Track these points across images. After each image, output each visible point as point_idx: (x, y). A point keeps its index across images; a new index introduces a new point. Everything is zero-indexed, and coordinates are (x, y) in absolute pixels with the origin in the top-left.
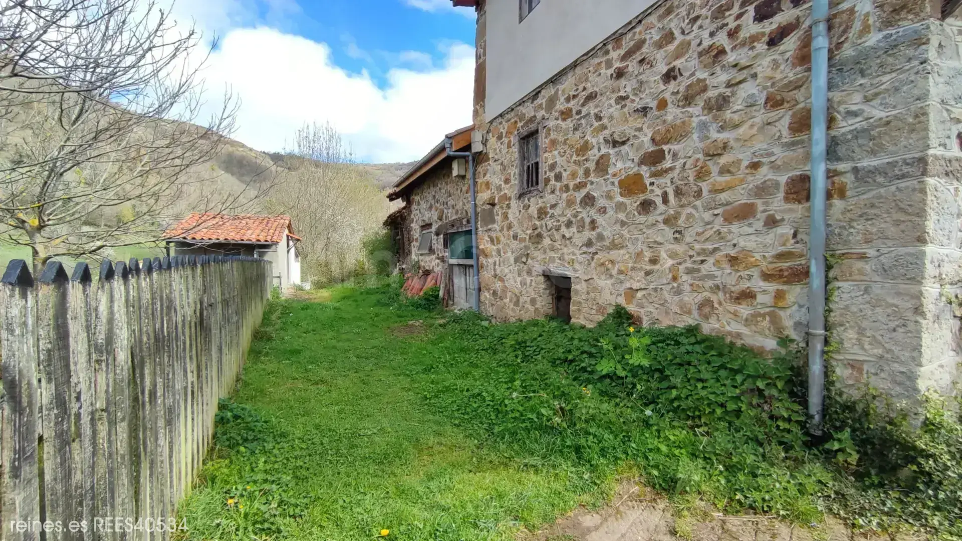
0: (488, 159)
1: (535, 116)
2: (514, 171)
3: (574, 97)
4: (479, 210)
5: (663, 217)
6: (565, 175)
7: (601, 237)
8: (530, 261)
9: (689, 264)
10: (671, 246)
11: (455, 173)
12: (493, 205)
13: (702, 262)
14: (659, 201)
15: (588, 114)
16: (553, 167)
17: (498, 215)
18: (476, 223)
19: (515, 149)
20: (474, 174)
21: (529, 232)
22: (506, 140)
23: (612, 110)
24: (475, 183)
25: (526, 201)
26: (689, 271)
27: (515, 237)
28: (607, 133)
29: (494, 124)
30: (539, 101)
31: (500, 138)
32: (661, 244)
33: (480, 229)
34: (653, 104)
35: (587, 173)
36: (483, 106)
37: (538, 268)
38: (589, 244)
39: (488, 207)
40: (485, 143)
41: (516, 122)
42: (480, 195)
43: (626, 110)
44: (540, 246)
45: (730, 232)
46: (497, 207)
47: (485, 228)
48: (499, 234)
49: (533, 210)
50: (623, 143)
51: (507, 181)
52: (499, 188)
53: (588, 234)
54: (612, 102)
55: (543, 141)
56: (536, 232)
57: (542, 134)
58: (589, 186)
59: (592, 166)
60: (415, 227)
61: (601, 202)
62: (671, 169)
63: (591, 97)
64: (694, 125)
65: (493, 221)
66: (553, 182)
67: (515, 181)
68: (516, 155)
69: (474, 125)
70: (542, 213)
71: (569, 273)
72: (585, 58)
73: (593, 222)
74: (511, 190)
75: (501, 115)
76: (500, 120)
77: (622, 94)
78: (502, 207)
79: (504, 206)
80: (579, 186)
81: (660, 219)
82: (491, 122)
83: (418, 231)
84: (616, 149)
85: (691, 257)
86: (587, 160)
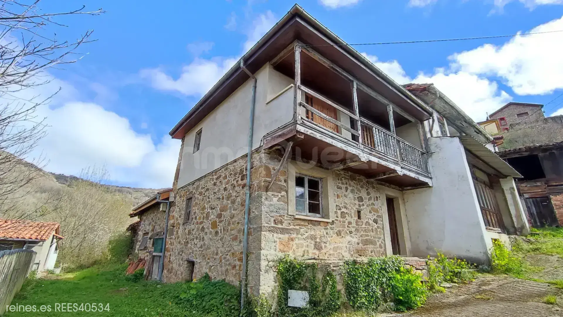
0: (175, 206)
1: (192, 191)
2: (183, 212)
3: (204, 188)
4: (168, 228)
5: (220, 237)
6: (198, 217)
7: (204, 244)
8: (183, 254)
9: (224, 256)
10: (221, 249)
11: (161, 209)
12: (174, 227)
13: (227, 254)
14: (219, 232)
15: (206, 196)
16: (195, 213)
17: (175, 232)
18: (166, 234)
19: (185, 203)
20: (169, 211)
21: (184, 240)
22: (182, 198)
23: (212, 196)
24: (169, 215)
25: (185, 227)
26: (225, 258)
27: (179, 242)
28: (210, 204)
29: (180, 190)
30: (194, 186)
31: (180, 197)
32: (219, 248)
33: (168, 238)
34: (221, 197)
35: (203, 218)
36: (177, 181)
37: (185, 257)
38: (201, 247)
39: (172, 227)
40: (175, 198)
41: (187, 192)
42: (170, 221)
43: (215, 197)
44: (187, 247)
45: (233, 244)
46: (175, 228)
47: (169, 238)
48: (174, 241)
49: (187, 231)
50: (214, 209)
51: (180, 217)
52: (177, 219)
53: (202, 243)
54: (212, 193)
55: (194, 203)
56: (187, 240)
57: (193, 199)
58: (204, 223)
59: (205, 215)
60: (140, 233)
61: (206, 230)
62: (223, 220)
63: (208, 190)
64: (228, 207)
65: (173, 235)
66: (194, 220)
67: (183, 217)
68: (185, 206)
69: (173, 189)
70: (189, 233)
71: (194, 260)
72: (208, 175)
73: (203, 238)
74: (181, 221)
75: (182, 188)
76: (181, 189)
77: (215, 191)
78: (177, 228)
79: (178, 228)
80: (201, 223)
81: (220, 238)
82: (179, 189)
83: (142, 236)
84: (212, 211)
85: (225, 253)
86: (204, 213)
